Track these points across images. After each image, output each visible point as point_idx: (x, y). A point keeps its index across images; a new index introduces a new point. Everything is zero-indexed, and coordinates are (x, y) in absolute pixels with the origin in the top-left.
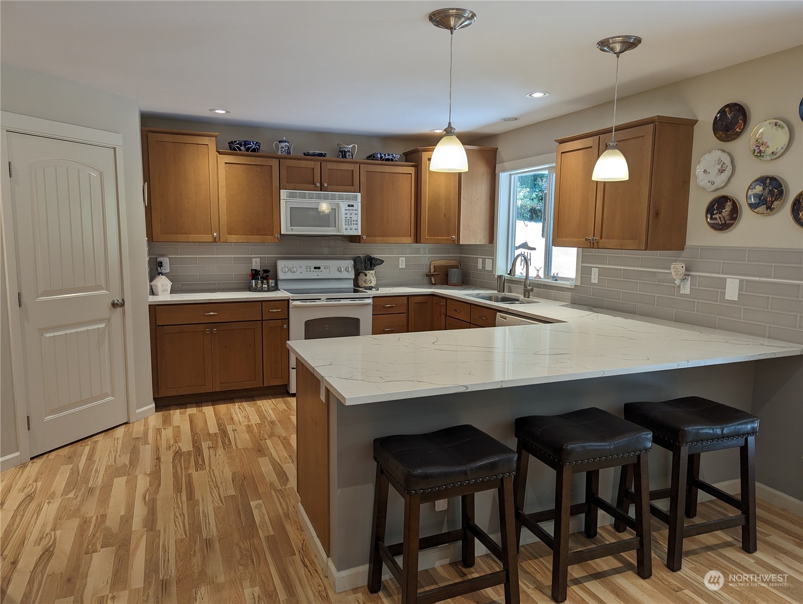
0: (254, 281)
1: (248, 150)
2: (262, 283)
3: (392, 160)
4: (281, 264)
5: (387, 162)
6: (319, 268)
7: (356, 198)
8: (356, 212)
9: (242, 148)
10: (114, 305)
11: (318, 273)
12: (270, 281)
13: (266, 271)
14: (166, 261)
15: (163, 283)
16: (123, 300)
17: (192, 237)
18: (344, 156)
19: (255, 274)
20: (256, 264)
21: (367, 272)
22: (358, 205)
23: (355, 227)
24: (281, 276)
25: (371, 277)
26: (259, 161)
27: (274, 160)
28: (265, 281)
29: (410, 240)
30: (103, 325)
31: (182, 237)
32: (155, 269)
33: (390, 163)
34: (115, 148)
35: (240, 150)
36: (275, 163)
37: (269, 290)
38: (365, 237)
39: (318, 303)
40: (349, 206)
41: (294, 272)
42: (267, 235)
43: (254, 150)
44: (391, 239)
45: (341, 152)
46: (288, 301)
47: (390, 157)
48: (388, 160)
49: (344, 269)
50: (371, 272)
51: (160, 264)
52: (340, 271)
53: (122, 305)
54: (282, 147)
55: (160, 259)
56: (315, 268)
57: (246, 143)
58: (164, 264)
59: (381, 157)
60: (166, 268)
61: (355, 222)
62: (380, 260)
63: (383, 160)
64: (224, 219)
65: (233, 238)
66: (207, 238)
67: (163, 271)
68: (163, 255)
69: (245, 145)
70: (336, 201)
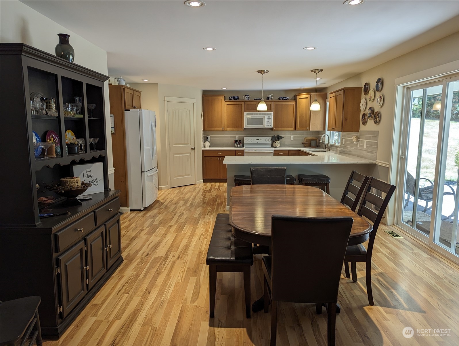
0: (235, 144)
1: (234, 99)
2: (238, 144)
3: (286, 99)
4: (245, 138)
5: (284, 100)
6: (258, 140)
7: (271, 114)
8: (271, 119)
9: (233, 99)
10: (192, 149)
11: (258, 142)
12: (241, 144)
13: (240, 141)
14: (209, 137)
15: (207, 144)
16: (194, 148)
17: (216, 129)
18: (268, 99)
19: (236, 141)
20: (237, 138)
21: (276, 141)
22: (272, 117)
23: (271, 124)
24: (245, 142)
25: (278, 143)
26: (237, 103)
27: (243, 102)
28: (239, 144)
29: (292, 129)
30: (189, 155)
31: (213, 129)
32: (206, 139)
33: (286, 100)
34: (193, 103)
35: (232, 100)
36: (243, 103)
37: (240, 147)
38: (274, 128)
39: (253, 151)
40: (268, 117)
41: (249, 141)
42: (239, 128)
43: (236, 99)
44: (285, 129)
45: (267, 97)
46: (244, 150)
47: (286, 98)
48: (285, 99)
49: (268, 140)
50: (278, 141)
51: (207, 138)
52: (266, 141)
53: (194, 149)
54: (246, 98)
55: (207, 136)
56: (257, 140)
57: (234, 97)
58: (208, 138)
59: (282, 99)
60: (209, 139)
61: (270, 123)
62: (282, 137)
63: (283, 100)
64: (226, 123)
65: (228, 129)
66: (221, 129)
67: (208, 140)
68: (208, 135)
69: (233, 98)
70: (264, 116)
